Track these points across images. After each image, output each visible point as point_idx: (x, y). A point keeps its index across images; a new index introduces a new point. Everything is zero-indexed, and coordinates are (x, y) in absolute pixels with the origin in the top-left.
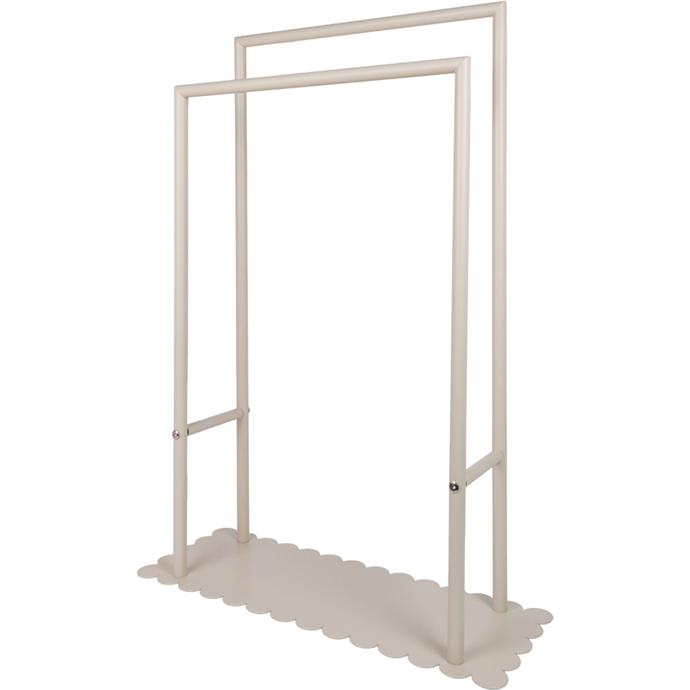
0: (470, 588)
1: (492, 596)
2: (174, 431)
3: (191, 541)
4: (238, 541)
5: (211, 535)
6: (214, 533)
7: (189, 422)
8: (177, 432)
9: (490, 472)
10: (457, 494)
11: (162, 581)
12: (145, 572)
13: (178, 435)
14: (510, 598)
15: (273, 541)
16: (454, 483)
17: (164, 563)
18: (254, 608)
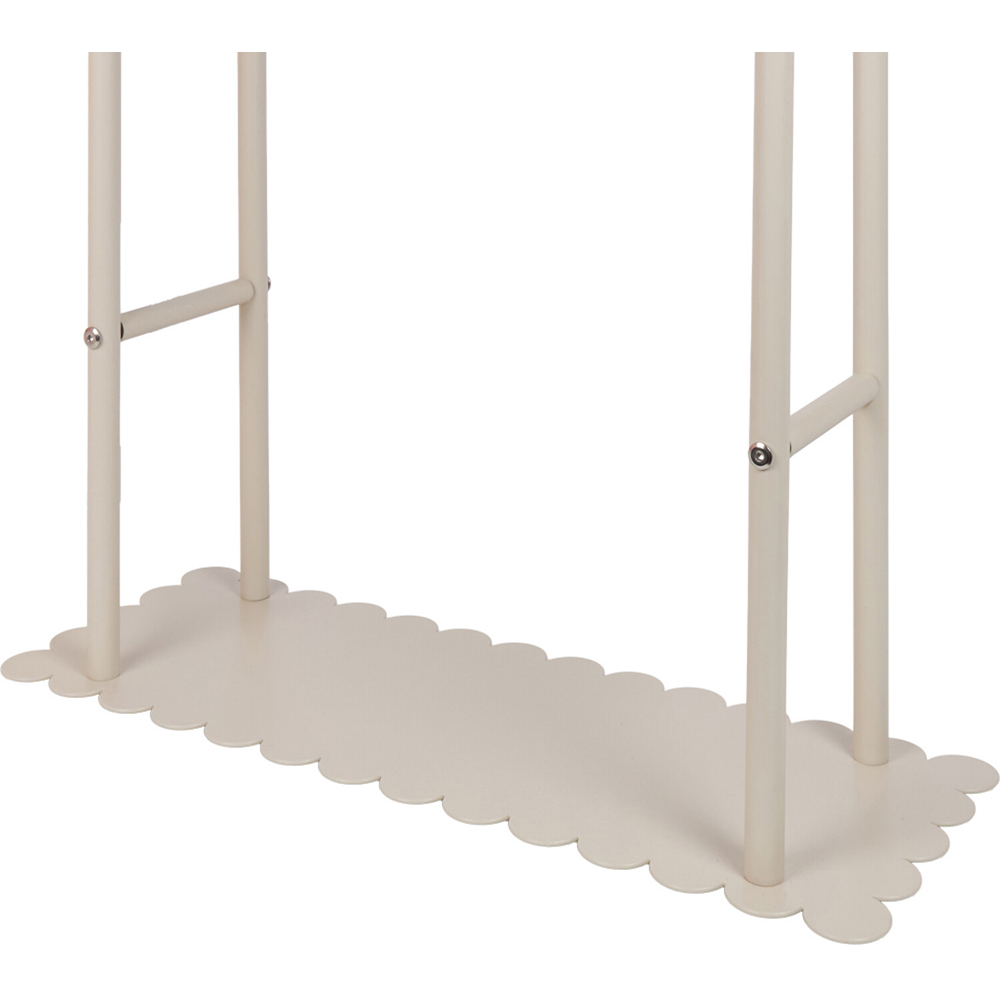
0: (801, 706)
1: (851, 728)
2: (89, 330)
3: (129, 596)
4: (243, 598)
5: (178, 582)
6: (187, 577)
7: (125, 308)
8: (95, 332)
9: (848, 423)
10: (769, 473)
11: (59, 688)
12: (21, 668)
13: (98, 338)
14: (893, 733)
15: (325, 599)
16: (760, 445)
17: (65, 646)
18: (278, 753)
